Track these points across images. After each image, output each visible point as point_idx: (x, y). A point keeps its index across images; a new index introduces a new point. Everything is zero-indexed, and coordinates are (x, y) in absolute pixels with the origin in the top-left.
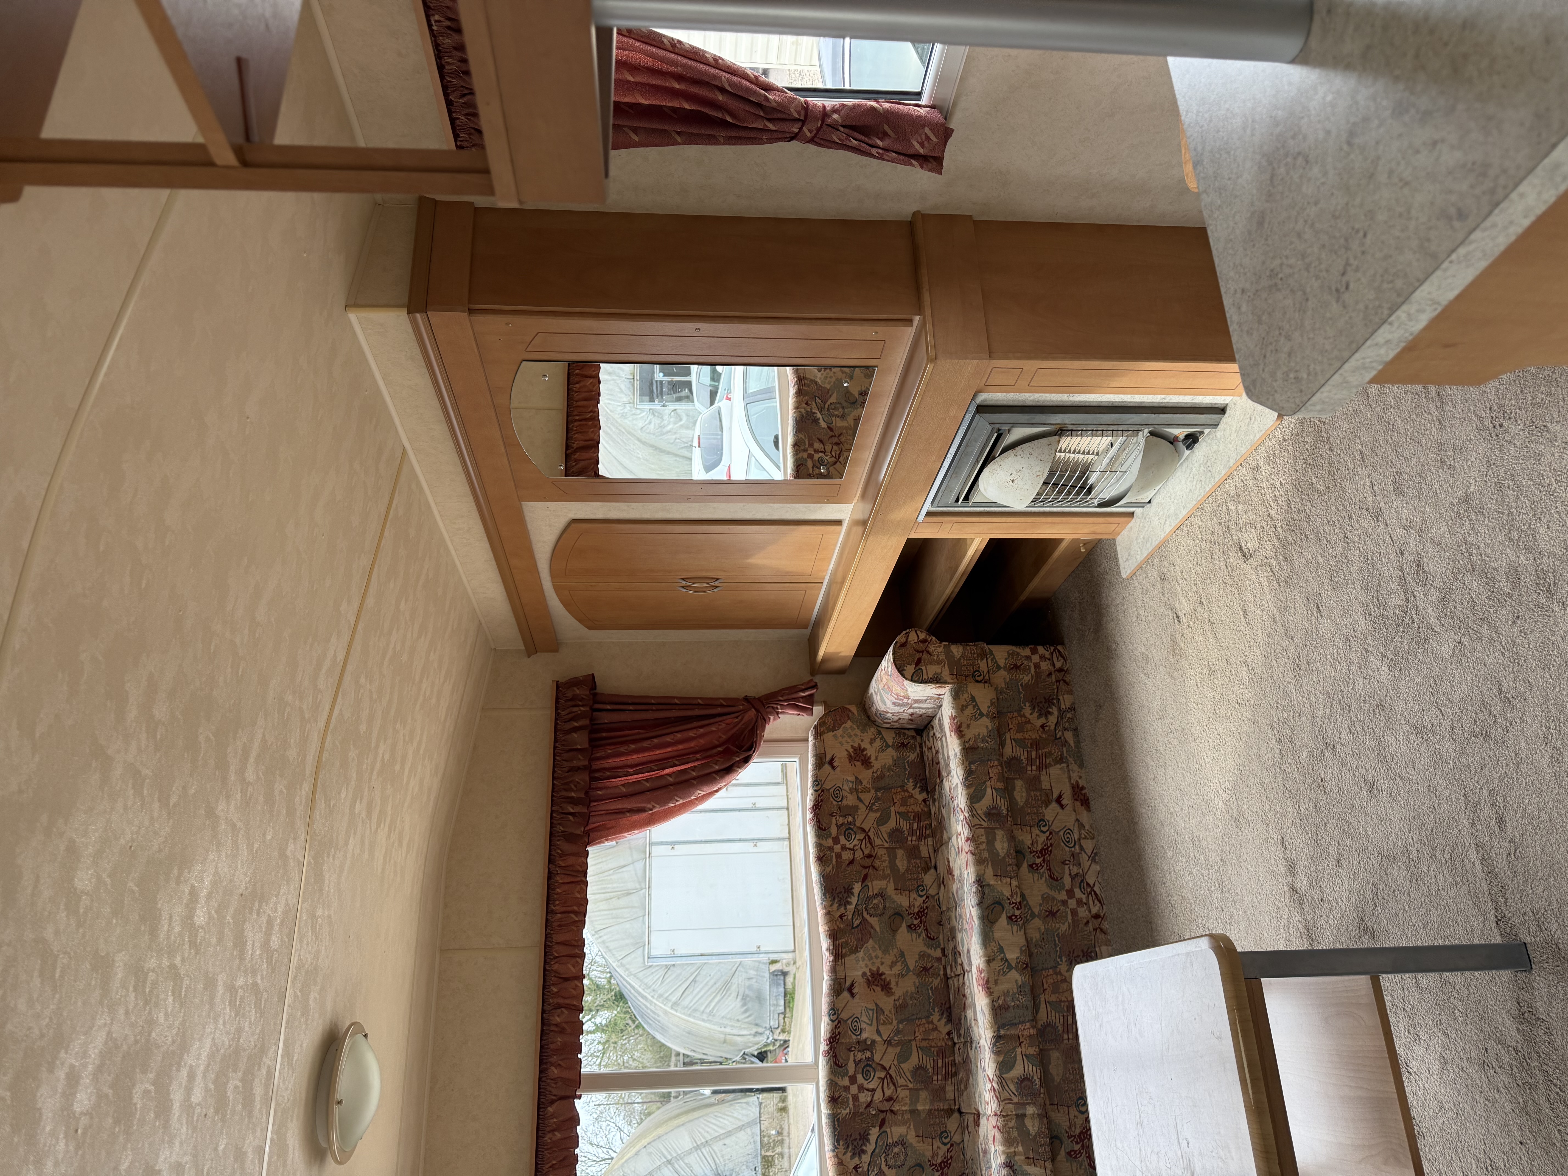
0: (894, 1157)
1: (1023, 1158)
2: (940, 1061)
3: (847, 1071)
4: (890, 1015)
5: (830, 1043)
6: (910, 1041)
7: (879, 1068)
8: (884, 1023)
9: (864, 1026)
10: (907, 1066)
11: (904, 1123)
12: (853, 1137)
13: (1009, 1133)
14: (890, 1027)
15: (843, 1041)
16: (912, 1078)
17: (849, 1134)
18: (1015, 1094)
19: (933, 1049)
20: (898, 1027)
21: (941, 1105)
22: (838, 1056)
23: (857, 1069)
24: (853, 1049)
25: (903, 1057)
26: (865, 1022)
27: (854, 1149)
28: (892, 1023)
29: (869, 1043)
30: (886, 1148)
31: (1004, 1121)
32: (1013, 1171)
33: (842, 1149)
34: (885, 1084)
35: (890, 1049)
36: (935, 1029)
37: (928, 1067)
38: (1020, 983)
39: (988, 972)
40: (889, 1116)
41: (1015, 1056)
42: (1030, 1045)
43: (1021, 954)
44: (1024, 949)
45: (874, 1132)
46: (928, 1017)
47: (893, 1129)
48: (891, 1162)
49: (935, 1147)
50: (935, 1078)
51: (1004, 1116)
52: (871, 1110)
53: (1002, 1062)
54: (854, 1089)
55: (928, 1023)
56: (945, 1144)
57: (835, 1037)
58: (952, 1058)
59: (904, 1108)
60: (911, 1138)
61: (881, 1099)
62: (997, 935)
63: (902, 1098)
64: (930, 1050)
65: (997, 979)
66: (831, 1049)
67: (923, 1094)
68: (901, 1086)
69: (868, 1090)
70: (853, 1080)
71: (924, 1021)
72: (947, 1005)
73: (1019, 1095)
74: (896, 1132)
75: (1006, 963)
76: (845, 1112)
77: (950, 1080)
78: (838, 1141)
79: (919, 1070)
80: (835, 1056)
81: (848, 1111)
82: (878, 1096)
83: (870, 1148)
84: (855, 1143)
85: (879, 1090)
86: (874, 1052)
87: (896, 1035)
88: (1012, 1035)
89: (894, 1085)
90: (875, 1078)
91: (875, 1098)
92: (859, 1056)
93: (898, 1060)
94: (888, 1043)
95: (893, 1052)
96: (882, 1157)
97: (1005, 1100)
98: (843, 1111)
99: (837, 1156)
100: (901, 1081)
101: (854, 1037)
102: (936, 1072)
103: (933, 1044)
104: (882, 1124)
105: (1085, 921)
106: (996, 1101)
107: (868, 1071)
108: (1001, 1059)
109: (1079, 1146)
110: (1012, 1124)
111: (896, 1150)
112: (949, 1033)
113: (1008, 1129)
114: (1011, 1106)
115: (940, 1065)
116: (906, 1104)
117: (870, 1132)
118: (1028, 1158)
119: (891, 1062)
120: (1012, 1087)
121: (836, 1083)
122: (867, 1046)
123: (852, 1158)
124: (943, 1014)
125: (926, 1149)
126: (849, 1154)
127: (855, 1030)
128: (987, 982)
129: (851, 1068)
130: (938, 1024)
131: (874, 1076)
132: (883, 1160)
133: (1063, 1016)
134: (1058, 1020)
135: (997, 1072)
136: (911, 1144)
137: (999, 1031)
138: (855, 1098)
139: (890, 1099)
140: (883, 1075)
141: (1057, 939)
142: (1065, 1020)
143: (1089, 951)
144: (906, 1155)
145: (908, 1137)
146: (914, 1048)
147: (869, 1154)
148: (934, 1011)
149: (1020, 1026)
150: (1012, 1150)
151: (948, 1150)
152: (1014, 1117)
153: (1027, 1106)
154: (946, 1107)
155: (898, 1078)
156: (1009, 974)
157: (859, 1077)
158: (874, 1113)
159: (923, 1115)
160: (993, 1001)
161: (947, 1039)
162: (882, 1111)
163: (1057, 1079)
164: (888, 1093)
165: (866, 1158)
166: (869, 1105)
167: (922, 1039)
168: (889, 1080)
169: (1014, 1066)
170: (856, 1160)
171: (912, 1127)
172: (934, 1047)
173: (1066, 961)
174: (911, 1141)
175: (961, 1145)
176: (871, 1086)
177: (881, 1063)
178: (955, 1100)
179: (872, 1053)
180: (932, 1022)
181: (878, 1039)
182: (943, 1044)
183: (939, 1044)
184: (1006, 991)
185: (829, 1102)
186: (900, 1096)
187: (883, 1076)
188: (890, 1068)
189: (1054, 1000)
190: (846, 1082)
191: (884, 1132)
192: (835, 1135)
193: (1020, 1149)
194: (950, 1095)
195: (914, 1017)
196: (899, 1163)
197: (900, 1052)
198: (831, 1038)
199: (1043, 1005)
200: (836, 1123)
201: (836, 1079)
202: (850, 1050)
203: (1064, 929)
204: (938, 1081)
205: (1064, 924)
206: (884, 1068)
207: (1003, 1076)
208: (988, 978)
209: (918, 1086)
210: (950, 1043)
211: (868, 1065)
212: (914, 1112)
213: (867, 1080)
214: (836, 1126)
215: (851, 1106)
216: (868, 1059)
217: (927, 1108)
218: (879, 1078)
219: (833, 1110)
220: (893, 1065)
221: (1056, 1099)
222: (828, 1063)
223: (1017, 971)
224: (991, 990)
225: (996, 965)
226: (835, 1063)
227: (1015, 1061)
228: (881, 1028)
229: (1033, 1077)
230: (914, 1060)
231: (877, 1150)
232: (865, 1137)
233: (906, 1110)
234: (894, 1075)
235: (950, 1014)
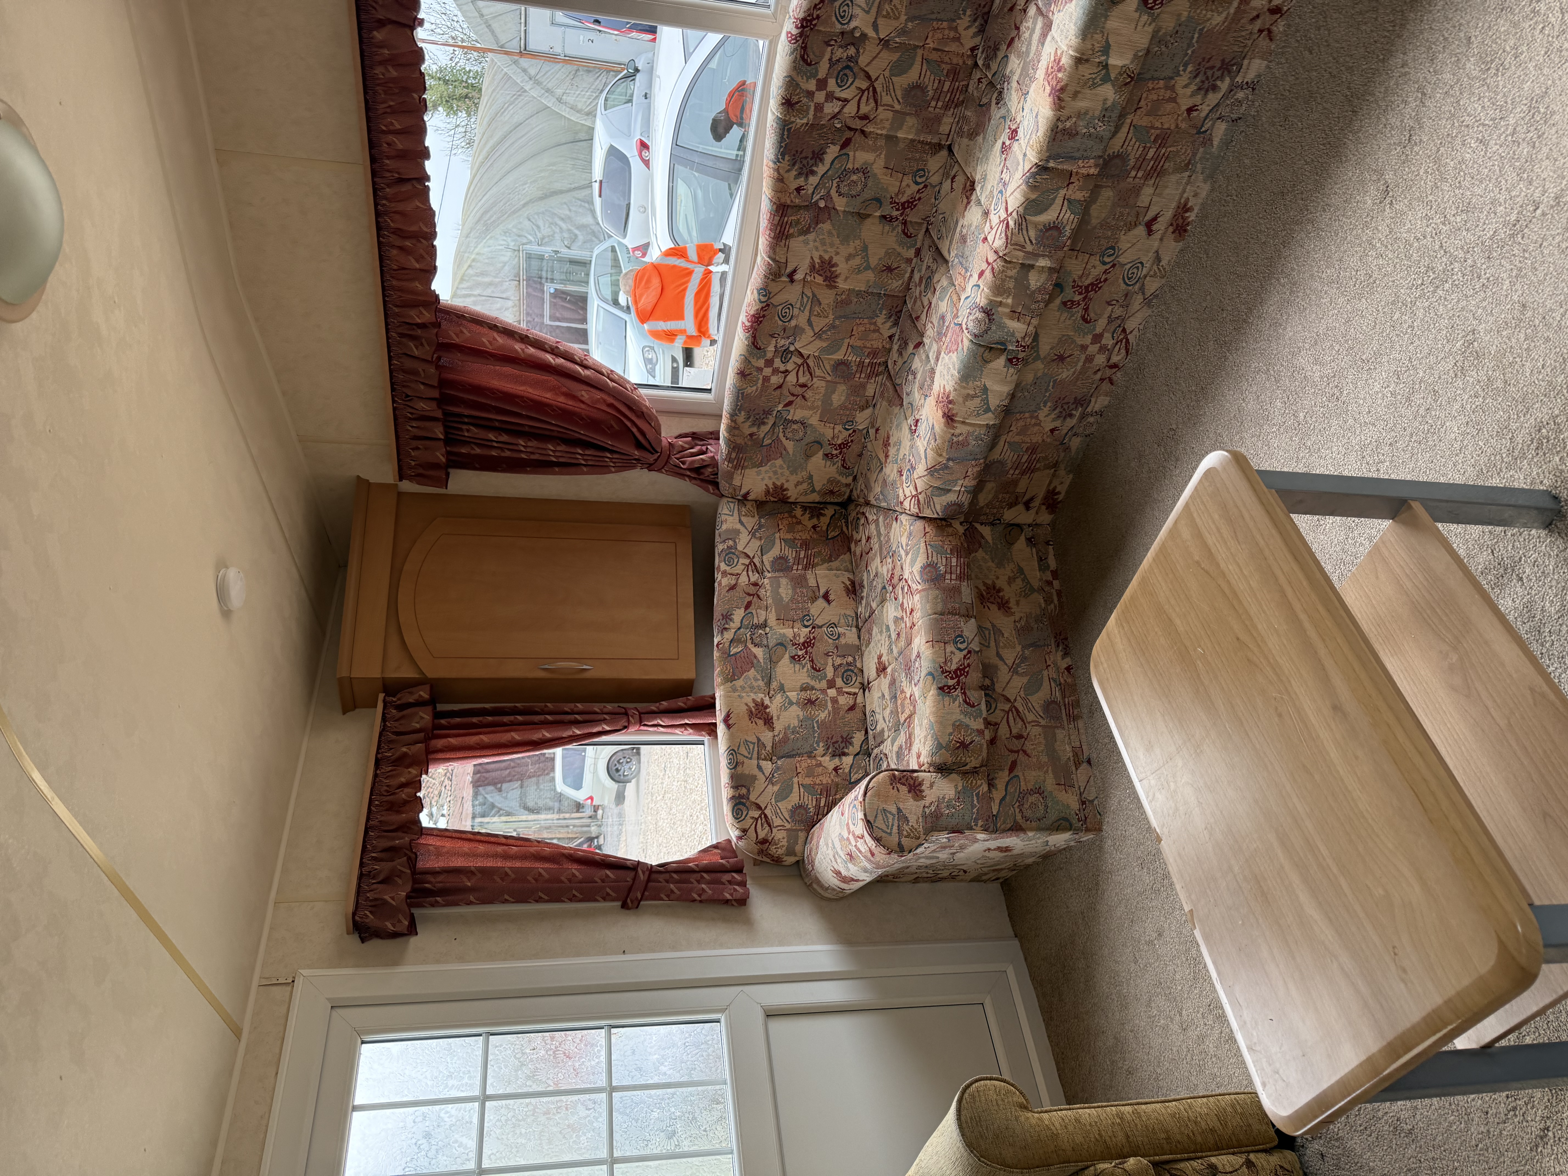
0: (849, 185)
1: (1007, 310)
2: (947, 84)
3: (817, 71)
4: (899, 7)
5: (802, 26)
6: (917, 47)
7: (862, 74)
8: (888, 16)
9: (857, 11)
10: (902, 82)
11: (874, 149)
12: (804, 155)
13: (1003, 281)
14: (895, 24)
15: (821, 28)
16: (903, 98)
17: (800, 150)
18: (1031, 242)
19: (944, 66)
20: (905, 26)
21: (929, 139)
22: (809, 50)
23: (831, 71)
24: (833, 43)
25: (899, 69)
26: (859, 6)
27: (801, 168)
28: (898, 18)
29: (857, 35)
30: (842, 173)
31: (1003, 266)
32: (989, 320)
33: (785, 164)
34: (864, 98)
35: (885, 54)
36: (957, 39)
37: (929, 88)
38: (1109, 103)
39: (1070, 76)
40: (858, 137)
41: (1054, 199)
42: (1081, 189)
43: (1132, 62)
44: (1140, 54)
45: (833, 151)
46: (954, 21)
47: (857, 153)
48: (844, 190)
49: (904, 184)
50: (933, 103)
51: (1006, 261)
52: (836, 121)
53: (1033, 201)
54: (820, 97)
55: (950, 28)
56: (917, 183)
57: (811, 21)
58: (965, 83)
59: (879, 132)
60: (878, 167)
61: (852, 115)
62: (1112, 24)
63: (882, 120)
64: (939, 66)
65: (1079, 92)
66: (801, 36)
67: (911, 121)
68: (884, 105)
69: (839, 99)
70: (822, 84)
71: (945, 24)
72: (986, 10)
73: (1037, 244)
74: (860, 157)
75: (1103, 72)
76: (800, 122)
77: (952, 110)
78: (783, 155)
79: (917, 88)
80: (804, 48)
81: (805, 121)
82: (850, 109)
83: (821, 169)
84: (805, 162)
85: (854, 103)
86: (861, 51)
87: (898, 36)
88: (1063, 170)
89: (876, 102)
90: (853, 86)
91: (845, 110)
92: (839, 53)
93: (891, 70)
94: (885, 43)
95: (887, 58)
96: (834, 182)
97: (1016, 244)
98: (798, 121)
99: (777, 170)
100: (886, 99)
101: (839, 26)
102: (936, 97)
103: (946, 59)
104: (846, 144)
105: (1255, 14)
106: (1004, 240)
107: (845, 75)
108: (1034, 197)
109: (1081, 297)
110: (1012, 273)
111: (854, 178)
112: (973, 49)
113: (1004, 277)
114: (1021, 254)
115: (946, 88)
116: (884, 128)
117: (828, 150)
118: (1014, 312)
119: (880, 72)
120: (1032, 233)
121: (798, 85)
122: (854, 40)
123: (797, 177)
124: (975, 20)
125: (890, 184)
126: (794, 173)
127: (842, 17)
128: (1062, 89)
129: (823, 68)
130: (963, 33)
131: (851, 84)
132: (835, 185)
133: (1144, 148)
134: (1134, 151)
135: (1021, 210)
136: (876, 175)
137: (1047, 161)
138: (819, 108)
139: (865, 117)
140: (864, 85)
141: (1196, 36)
142: (1145, 152)
143: (1232, 63)
144: (866, 185)
145: (874, 166)
146: (919, 59)
147: (820, 175)
148: (964, 14)
149: (1081, 161)
150: (999, 299)
151: (919, 190)
152: (1018, 267)
153: (1041, 258)
154: (935, 141)
155: (884, 94)
156: (1099, 88)
157: (832, 82)
158: (838, 126)
159: (902, 145)
160: (1058, 120)
161: (968, 56)
162: (850, 129)
163: (1094, 222)
164: (864, 109)
165: (814, 180)
166: (834, 117)
167: (934, 49)
168: (871, 93)
169: (1046, 210)
170: (801, 181)
171: (882, 156)
172: (947, 63)
173: (1190, 72)
174: (876, 171)
175: (937, 188)
176: (844, 95)
177: (866, 69)
178: (949, 135)
179: (858, 50)
180: (956, 29)
181: (871, 33)
182: (961, 63)
183: (955, 61)
184: (1083, 111)
185: (783, 104)
186: (880, 117)
187: (864, 87)
188: (877, 79)
189: (1144, 124)
190: (812, 85)
191: (845, 154)
192: (781, 147)
193: (1010, 301)
194: (944, 128)
195: (934, 16)
196: (853, 193)
197: (898, 60)
198: (803, 20)
199: (1125, 129)
200: (786, 133)
201: (799, 79)
202: (827, 44)
203: (1214, 23)
204: (935, 107)
205: (1219, 13)
206: (868, 77)
207: (1027, 217)
208: (1067, 85)
209: (908, 110)
210: (970, 62)
211: (848, 67)
212: (891, 139)
213: (840, 86)
214: (785, 137)
215: (811, 116)
216: (850, 59)
217: (910, 137)
218: (858, 88)
219: (785, 116)
220: (882, 76)
221: (1080, 245)
222: (792, 53)
223: (1113, 86)
224: (1063, 104)
225: (1087, 71)
226: (802, 57)
227: (1051, 204)
228: (881, 21)
229: (1064, 228)
230: (912, 76)
231: (830, 172)
232: (818, 156)
233: (881, 135)
234: (878, 90)
235: (986, 22)
